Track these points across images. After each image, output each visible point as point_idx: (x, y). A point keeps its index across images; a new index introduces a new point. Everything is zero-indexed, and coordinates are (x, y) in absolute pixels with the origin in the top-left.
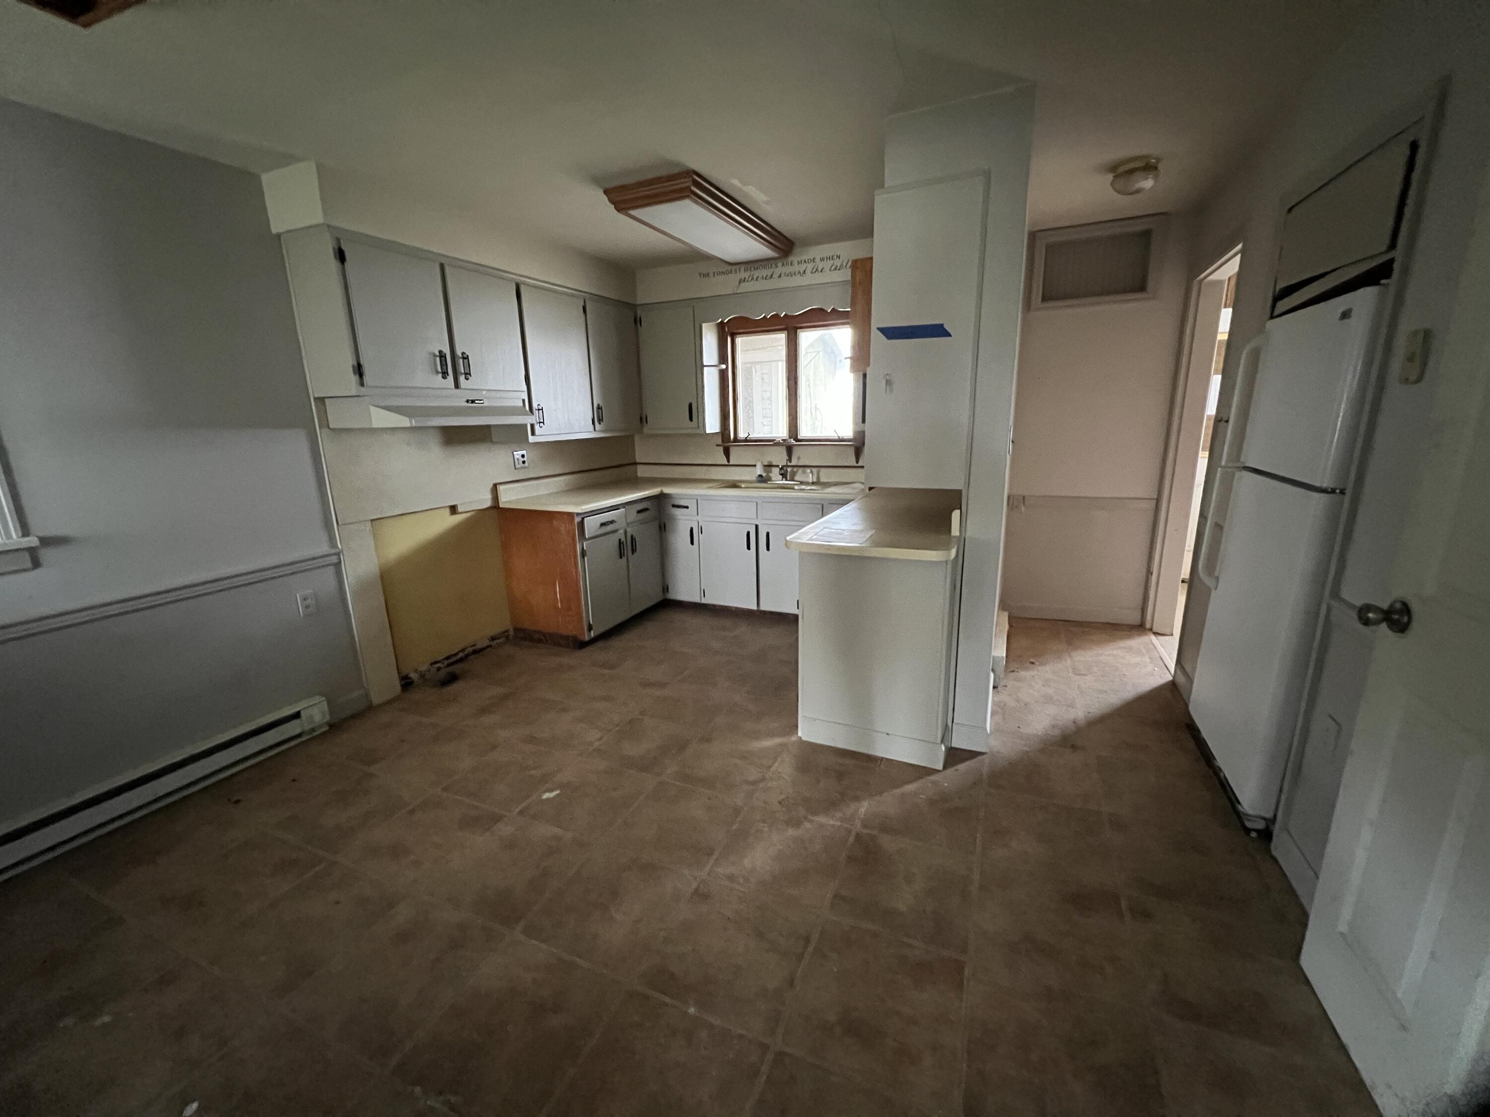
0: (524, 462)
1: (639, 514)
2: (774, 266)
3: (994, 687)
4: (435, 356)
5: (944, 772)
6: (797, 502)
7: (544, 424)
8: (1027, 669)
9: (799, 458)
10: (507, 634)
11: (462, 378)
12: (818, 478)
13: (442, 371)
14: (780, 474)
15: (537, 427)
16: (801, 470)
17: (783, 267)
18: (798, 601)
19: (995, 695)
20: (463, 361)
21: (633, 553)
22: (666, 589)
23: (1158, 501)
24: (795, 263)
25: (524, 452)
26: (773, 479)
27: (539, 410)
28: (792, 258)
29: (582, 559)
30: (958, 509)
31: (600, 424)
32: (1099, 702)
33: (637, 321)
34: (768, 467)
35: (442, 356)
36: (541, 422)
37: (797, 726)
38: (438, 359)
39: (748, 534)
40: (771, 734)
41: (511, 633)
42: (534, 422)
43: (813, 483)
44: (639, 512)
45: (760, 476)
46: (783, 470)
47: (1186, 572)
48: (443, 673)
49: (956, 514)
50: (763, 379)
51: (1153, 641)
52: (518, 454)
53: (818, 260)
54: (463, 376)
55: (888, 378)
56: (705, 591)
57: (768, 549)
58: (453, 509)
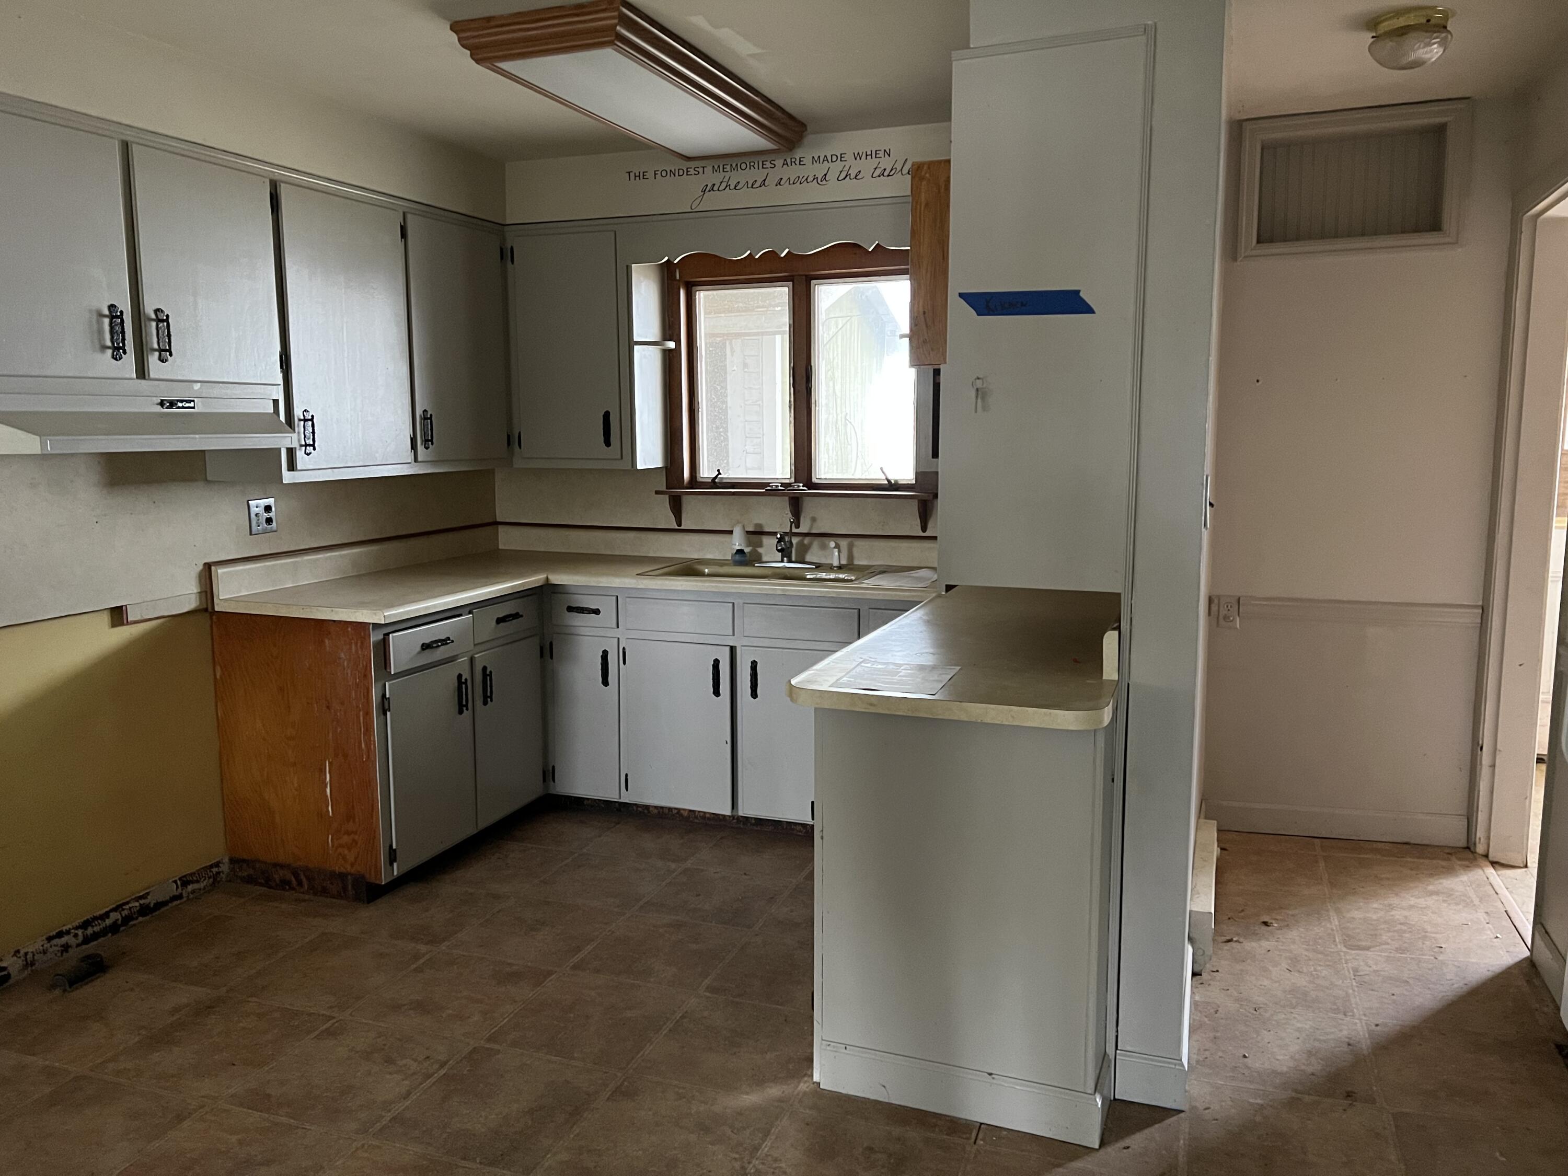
0: (269, 521)
1: (502, 624)
2: (768, 165)
3: (1194, 974)
4: (101, 315)
5: (1102, 1152)
6: (809, 603)
7: (314, 449)
8: (1255, 936)
9: (814, 520)
10: (215, 870)
11: (153, 360)
12: (851, 557)
13: (113, 344)
14: (779, 551)
15: (300, 454)
16: (816, 543)
17: (785, 166)
18: (813, 803)
19: (1195, 990)
20: (157, 325)
21: (485, 703)
22: (549, 774)
23: (1485, 610)
24: (807, 160)
25: (271, 501)
26: (764, 559)
27: (305, 420)
28: (804, 152)
29: (382, 716)
30: (1114, 629)
31: (427, 448)
32: (1394, 1002)
33: (506, 255)
34: (755, 534)
35: (114, 315)
36: (310, 445)
37: (810, 1060)
38: (106, 321)
39: (716, 664)
40: (759, 1080)
41: (225, 868)
42: (295, 445)
43: (840, 568)
44: (499, 621)
45: (740, 552)
46: (785, 542)
47: (1542, 745)
48: (75, 954)
49: (1110, 640)
50: (745, 365)
51: (1491, 879)
52: (257, 505)
53: (849, 157)
54: (157, 354)
55: (979, 384)
56: (629, 777)
57: (754, 694)
58: (118, 615)
